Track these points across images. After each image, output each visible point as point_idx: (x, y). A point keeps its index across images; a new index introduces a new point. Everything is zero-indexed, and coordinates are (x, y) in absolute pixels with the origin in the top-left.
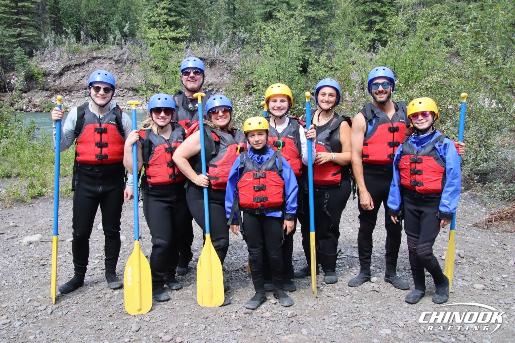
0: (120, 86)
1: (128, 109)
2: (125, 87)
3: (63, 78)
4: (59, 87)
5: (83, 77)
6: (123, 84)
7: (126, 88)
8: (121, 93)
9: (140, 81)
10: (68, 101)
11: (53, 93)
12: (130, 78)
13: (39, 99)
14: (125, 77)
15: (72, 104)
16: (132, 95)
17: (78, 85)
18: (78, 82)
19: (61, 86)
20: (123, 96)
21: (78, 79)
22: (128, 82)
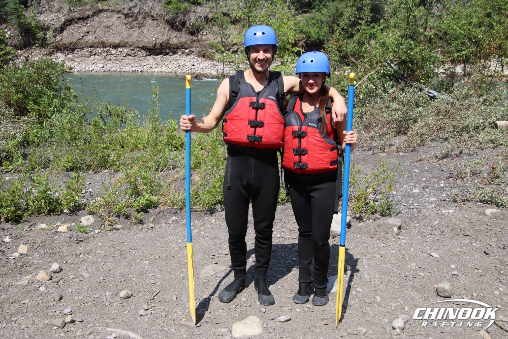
0: (131, 44)
1: (141, 71)
2: (136, 45)
3: (65, 33)
4: (60, 43)
5: (88, 33)
6: (134, 42)
7: (137, 47)
8: (133, 52)
9: (154, 39)
10: (71, 60)
11: (53, 51)
12: (143, 36)
13: (38, 58)
14: (136, 34)
15: (76, 64)
16: (145, 54)
17: (82, 42)
18: (82, 39)
19: (62, 42)
20: (135, 56)
21: (82, 35)
22: (140, 39)
